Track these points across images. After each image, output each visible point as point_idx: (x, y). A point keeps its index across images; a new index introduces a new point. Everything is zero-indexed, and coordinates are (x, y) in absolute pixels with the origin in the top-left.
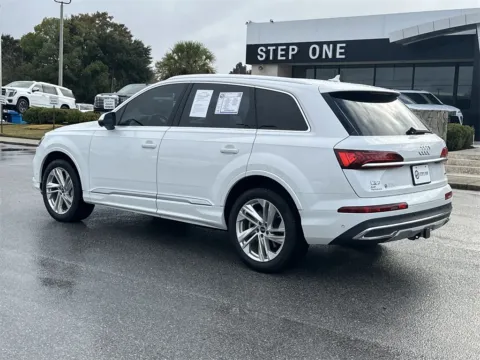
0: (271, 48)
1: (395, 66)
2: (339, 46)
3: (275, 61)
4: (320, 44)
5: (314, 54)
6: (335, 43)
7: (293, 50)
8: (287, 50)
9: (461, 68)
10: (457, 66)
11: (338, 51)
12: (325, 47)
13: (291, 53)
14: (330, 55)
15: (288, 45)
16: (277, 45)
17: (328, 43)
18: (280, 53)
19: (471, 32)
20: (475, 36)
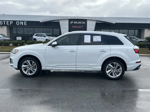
0: (4, 22)
1: (38, 28)
2: (25, 22)
3: (6, 25)
4: (20, 21)
5: (18, 24)
6: (24, 21)
7: (11, 22)
8: (9, 22)
9: (54, 29)
10: (53, 28)
11: (25, 23)
12: (21, 22)
13: (11, 23)
14: (23, 24)
15: (10, 21)
16: (6, 21)
17: (22, 21)
18: (7, 23)
19: (58, 21)
20: (59, 22)
